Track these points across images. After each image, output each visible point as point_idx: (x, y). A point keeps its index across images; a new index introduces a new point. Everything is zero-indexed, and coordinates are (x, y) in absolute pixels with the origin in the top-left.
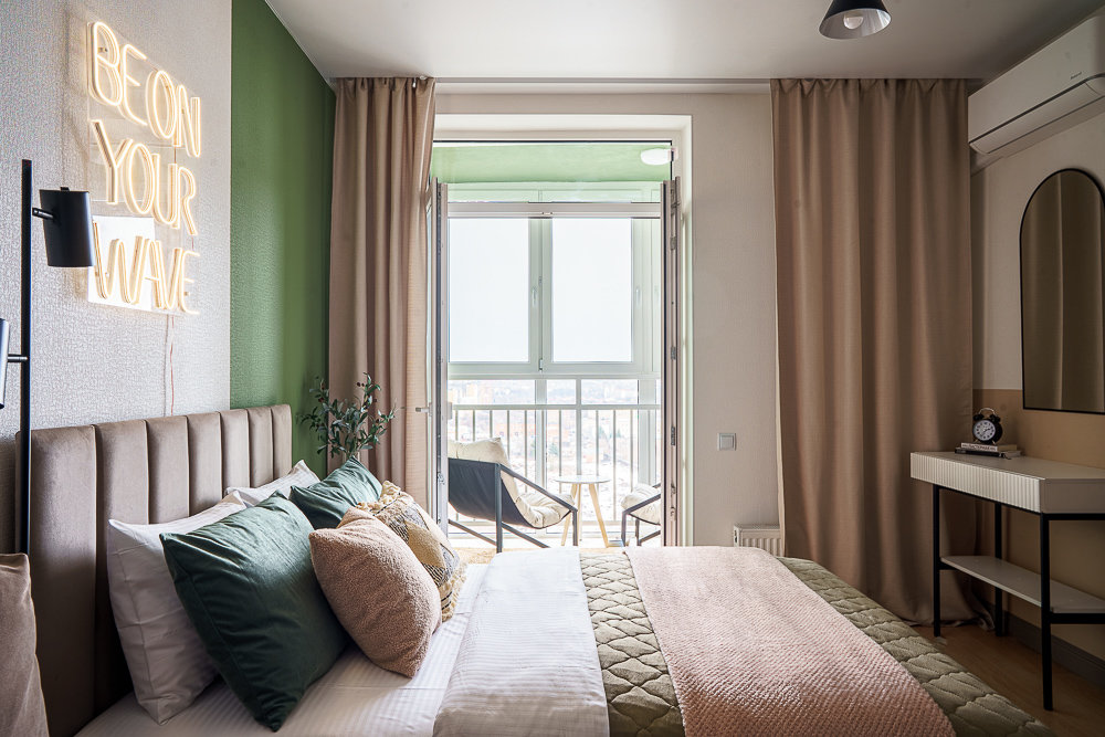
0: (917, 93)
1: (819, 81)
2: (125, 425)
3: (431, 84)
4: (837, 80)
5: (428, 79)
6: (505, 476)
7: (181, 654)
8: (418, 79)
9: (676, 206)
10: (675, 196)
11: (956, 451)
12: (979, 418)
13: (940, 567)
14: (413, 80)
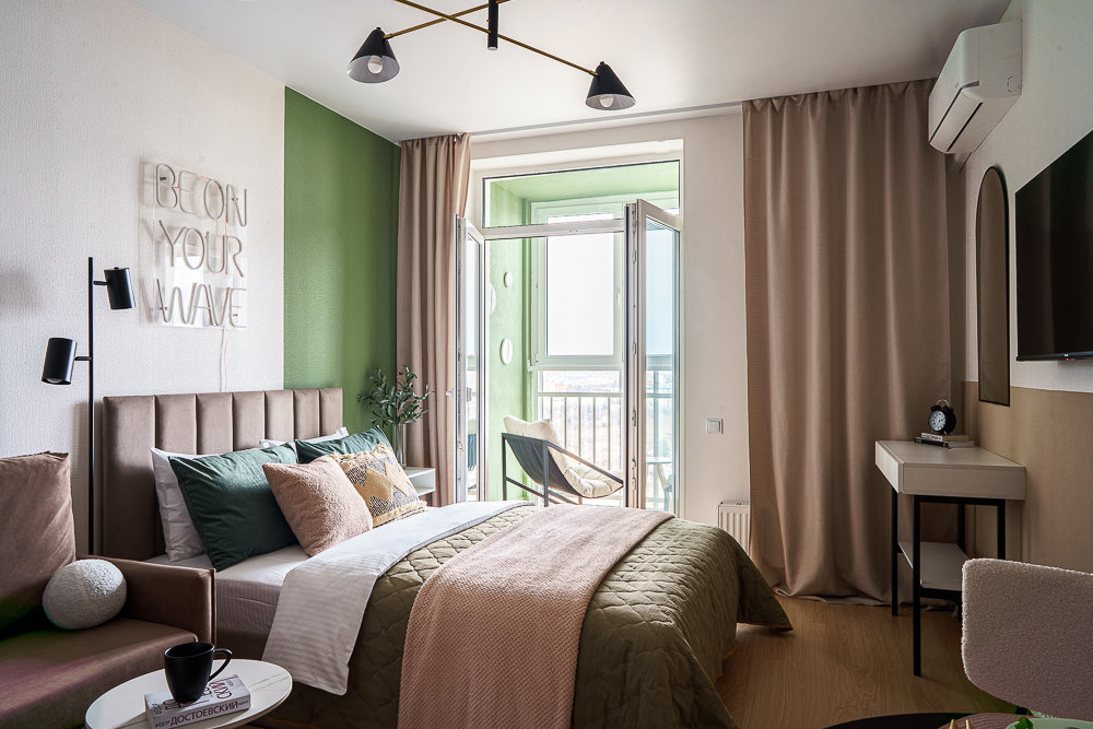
0: (887, 97)
1: (789, 97)
2: (178, 397)
3: (466, 139)
4: (807, 95)
5: (463, 135)
6: (554, 452)
7: (187, 527)
8: (457, 135)
9: (637, 224)
10: (636, 217)
11: (915, 441)
12: (936, 408)
13: (897, 550)
14: (454, 136)
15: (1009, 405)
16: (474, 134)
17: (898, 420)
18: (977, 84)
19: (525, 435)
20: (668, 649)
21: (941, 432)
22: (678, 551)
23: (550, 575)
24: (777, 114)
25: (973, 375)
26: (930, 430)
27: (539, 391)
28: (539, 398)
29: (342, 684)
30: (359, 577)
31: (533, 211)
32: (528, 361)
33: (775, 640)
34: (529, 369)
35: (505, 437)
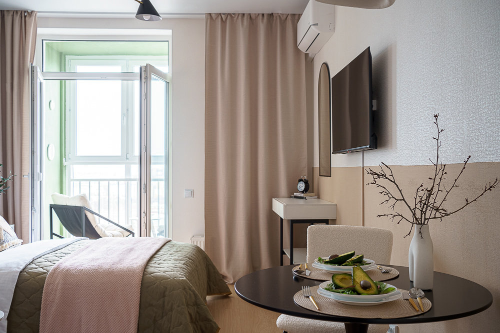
0: (278, 20)
1: (230, 14)
3: (34, 14)
4: (239, 14)
5: (32, 12)
8: (27, 11)
9: (146, 78)
10: (146, 73)
11: (291, 197)
12: (300, 180)
13: (283, 253)
14: (25, 12)
15: (330, 176)
16: (40, 12)
17: (283, 188)
18: (317, 24)
19: (67, 205)
20: (184, 289)
21: (303, 192)
22: (179, 253)
23: (119, 262)
24: (224, 22)
25: (317, 164)
26: (298, 191)
27: (72, 178)
28: (72, 182)
29: (4, 330)
30: (8, 273)
31: (67, 61)
32: (64, 159)
33: (225, 300)
34: (65, 163)
35: (51, 207)
